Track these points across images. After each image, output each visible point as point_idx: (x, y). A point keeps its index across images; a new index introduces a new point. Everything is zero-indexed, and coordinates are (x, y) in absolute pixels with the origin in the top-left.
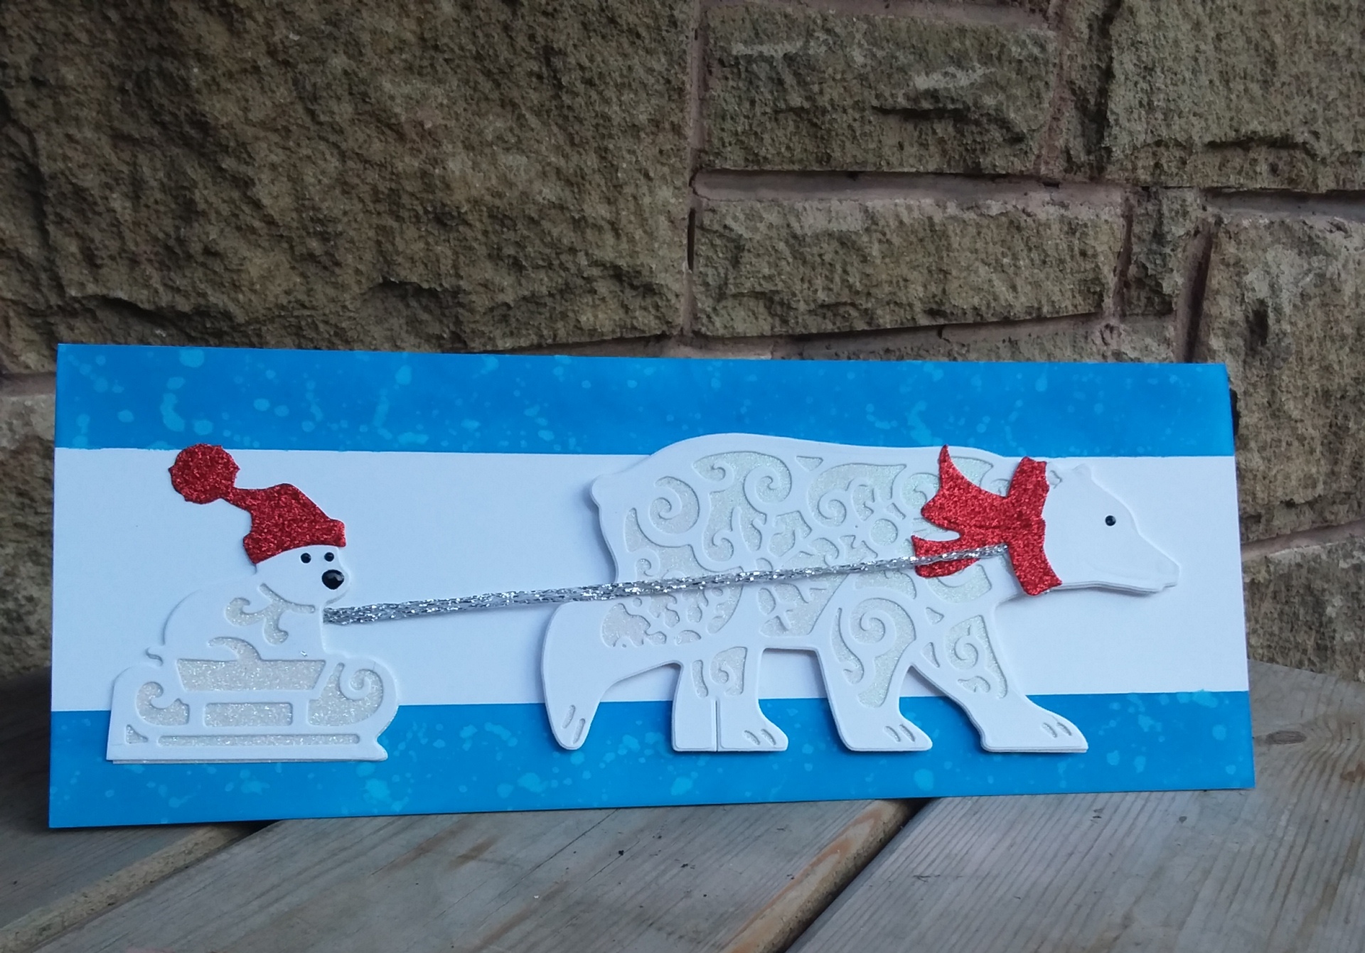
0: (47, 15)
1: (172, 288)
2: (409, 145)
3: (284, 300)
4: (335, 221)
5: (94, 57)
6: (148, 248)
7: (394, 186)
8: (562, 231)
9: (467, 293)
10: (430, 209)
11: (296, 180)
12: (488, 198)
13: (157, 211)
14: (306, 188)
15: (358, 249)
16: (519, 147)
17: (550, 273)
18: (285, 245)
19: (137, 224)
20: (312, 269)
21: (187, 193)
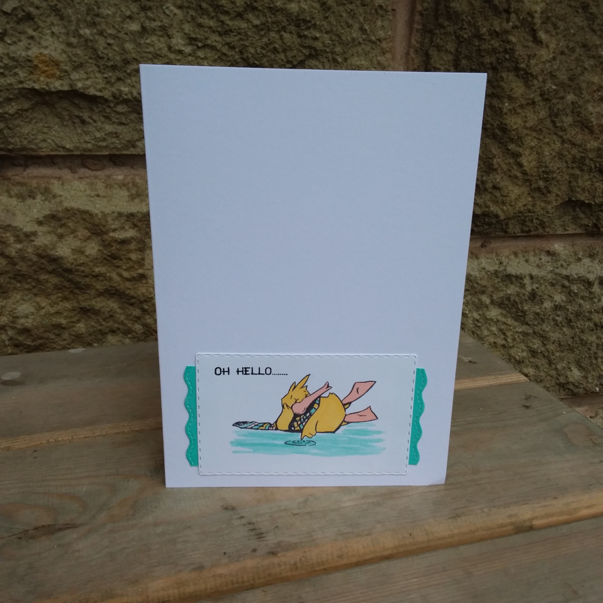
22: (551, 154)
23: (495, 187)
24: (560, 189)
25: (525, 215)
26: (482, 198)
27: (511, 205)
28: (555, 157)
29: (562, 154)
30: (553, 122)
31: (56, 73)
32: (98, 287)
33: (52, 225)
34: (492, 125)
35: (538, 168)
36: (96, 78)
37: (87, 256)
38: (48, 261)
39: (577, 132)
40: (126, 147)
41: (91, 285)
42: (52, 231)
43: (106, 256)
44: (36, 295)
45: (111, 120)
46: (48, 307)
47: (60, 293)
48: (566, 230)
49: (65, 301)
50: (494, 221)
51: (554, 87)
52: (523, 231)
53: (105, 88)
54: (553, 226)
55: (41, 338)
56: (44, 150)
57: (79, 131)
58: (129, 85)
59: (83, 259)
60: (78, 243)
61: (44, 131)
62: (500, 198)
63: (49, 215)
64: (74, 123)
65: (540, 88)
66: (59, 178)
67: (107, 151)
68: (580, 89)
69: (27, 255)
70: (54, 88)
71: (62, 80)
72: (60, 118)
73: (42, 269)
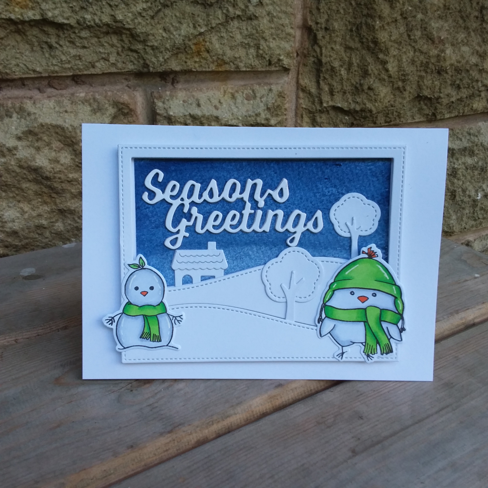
0: (333, 4)
1: (355, 102)
2: (435, 46)
3: (387, 105)
4: (408, 75)
5: (344, 19)
6: (349, 88)
7: (428, 61)
8: (475, 74)
9: (441, 98)
10: (437, 68)
11: (400, 61)
12: (456, 63)
13: (355, 74)
14: (403, 63)
15: (412, 84)
16: (467, 44)
17: (468, 90)
18: (391, 85)
19: (348, 79)
20: (397, 93)
21: (366, 67)
22: (407, 61)
23: (370, 88)
24: (412, 88)
25: (389, 109)
26: (360, 97)
27: (380, 102)
28: (410, 62)
29: (414, 61)
30: (409, 36)
31: (29, 4)
32: (73, 191)
33: (30, 140)
34: (367, 39)
35: (398, 72)
36: (62, 7)
37: (62, 165)
38: (29, 172)
39: (424, 43)
40: (87, 68)
41: (67, 190)
42: (31, 145)
43: (78, 164)
44: (19, 201)
45: (75, 45)
46: (31, 211)
47: (40, 198)
48: (414, 119)
49: (45, 205)
50: (368, 115)
51: (410, 8)
52: (386, 122)
53: (70, 16)
54: (405, 116)
55: (27, 238)
56: (17, 73)
57: (47, 55)
58: (91, 13)
59: (58, 168)
60: (53, 154)
61: (17, 57)
62: (374, 97)
63: (26, 131)
64: (42, 48)
65: (401, 9)
66: (31, 98)
67: (71, 72)
68: (426, 9)
69: (10, 167)
70: (28, 17)
71: (33, 10)
72: (30, 44)
73: (23, 178)
